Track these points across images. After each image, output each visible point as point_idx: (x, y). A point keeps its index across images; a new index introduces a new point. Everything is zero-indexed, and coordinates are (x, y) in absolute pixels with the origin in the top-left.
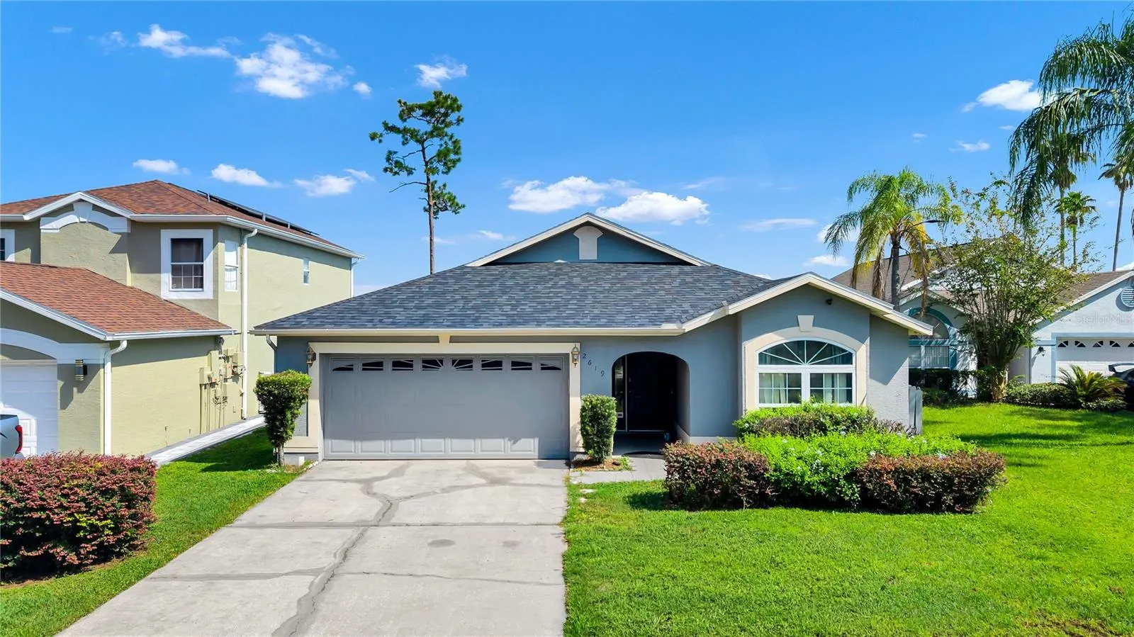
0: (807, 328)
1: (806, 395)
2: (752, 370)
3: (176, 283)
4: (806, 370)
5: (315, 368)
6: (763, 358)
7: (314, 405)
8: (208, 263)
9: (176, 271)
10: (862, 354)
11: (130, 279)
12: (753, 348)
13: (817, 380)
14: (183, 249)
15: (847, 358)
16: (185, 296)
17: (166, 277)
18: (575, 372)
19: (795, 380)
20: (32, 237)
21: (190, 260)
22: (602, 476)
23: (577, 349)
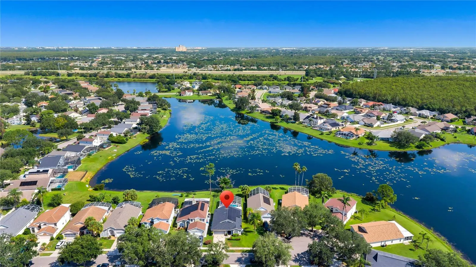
0: (236, 230)
5: (213, 231)
6: (234, 231)
10: (239, 231)
19: (236, 232)
20: (194, 219)
21: (203, 220)
22: (227, 237)
23: (226, 231)
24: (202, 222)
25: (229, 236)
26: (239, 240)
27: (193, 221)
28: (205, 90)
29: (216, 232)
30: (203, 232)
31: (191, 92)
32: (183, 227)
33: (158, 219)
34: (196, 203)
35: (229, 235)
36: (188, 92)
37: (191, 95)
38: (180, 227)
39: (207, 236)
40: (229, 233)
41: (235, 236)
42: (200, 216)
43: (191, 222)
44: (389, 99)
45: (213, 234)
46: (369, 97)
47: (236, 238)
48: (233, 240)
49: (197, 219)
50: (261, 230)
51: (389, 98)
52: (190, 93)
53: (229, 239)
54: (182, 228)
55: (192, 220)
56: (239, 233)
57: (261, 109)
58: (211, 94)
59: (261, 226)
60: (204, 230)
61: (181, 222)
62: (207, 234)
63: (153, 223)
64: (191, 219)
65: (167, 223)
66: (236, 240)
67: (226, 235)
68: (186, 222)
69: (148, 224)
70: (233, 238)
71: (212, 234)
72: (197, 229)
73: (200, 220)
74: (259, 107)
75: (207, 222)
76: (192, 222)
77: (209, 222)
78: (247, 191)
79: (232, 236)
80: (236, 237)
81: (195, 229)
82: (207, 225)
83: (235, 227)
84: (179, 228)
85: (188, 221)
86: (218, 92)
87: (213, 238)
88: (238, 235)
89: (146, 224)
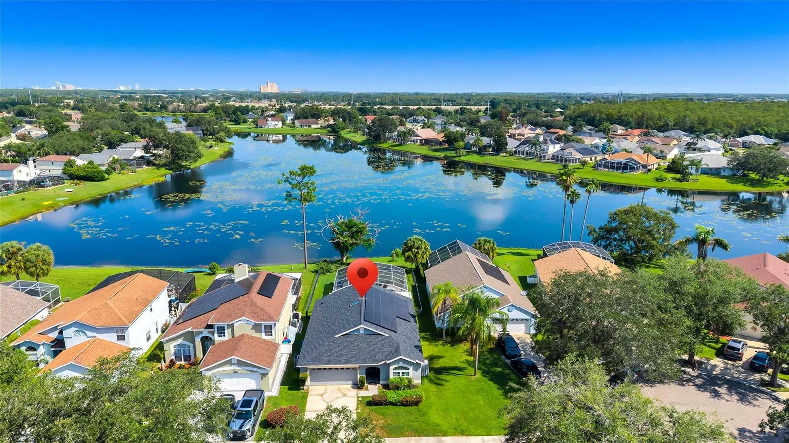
0: (401, 364)
1: (401, 375)
2: (391, 371)
3: (266, 335)
4: (401, 371)
5: (308, 371)
6: (393, 369)
7: (309, 377)
8: (273, 331)
9: (265, 332)
10: (411, 368)
11: (256, 335)
12: (391, 368)
13: (403, 373)
14: (267, 327)
15: (409, 369)
16: (268, 338)
17: (263, 334)
18: (358, 371)
19: (399, 373)
20: (231, 326)
21: (269, 330)
22: (363, 393)
23: (359, 367)
24: (263, 336)
25: (373, 390)
26: (416, 403)
27: (227, 332)
28: (306, 118)
29: (320, 375)
30: (264, 375)
31: (278, 120)
32: (187, 358)
33: (81, 327)
34: (247, 276)
35: (370, 387)
36: (272, 120)
37: (278, 126)
38: (178, 358)
39: (280, 392)
40: (373, 375)
41: (398, 388)
42: (255, 315)
43: (217, 338)
44: (670, 124)
45: (308, 383)
46: (630, 123)
47: (402, 394)
48: (391, 403)
49: (243, 326)
50: (496, 365)
51: (670, 122)
52: (276, 123)
53: (372, 403)
54: (183, 363)
55: (221, 331)
56: (415, 376)
57: (420, 139)
58: (318, 126)
59: (491, 351)
60: (270, 366)
61: (180, 341)
62: (283, 383)
63: (64, 347)
64: (217, 325)
65: (121, 343)
66: (403, 404)
67: (359, 386)
68: (198, 340)
69: (42, 350)
70: (391, 395)
71: (303, 382)
72: (240, 363)
73: (257, 328)
74: (417, 136)
75: (286, 340)
76: (223, 339)
77: (293, 341)
78: (420, 252)
79: (386, 387)
80: (401, 392)
81: (230, 363)
82: (286, 350)
83: (397, 352)
84: (172, 362)
85: (206, 333)
86: (332, 122)
87: (305, 398)
88: (410, 386)
89: (32, 348)
